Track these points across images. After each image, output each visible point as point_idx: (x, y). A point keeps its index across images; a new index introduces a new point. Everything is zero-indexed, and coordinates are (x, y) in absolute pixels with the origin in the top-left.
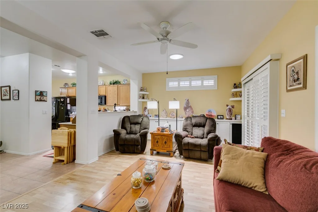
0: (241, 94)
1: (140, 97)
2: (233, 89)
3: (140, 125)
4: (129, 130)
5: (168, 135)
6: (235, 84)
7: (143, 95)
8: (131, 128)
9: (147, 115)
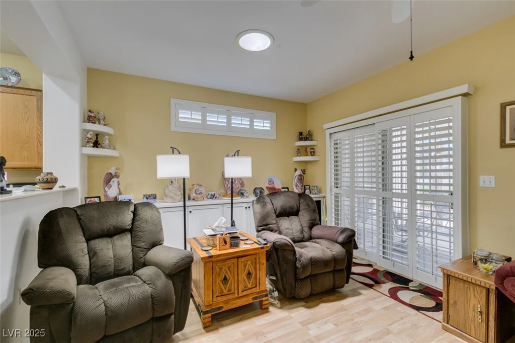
0: (312, 150)
1: (85, 142)
2: (297, 141)
3: (129, 236)
4: (88, 263)
5: (257, 251)
6: (301, 134)
7: (97, 135)
8: (92, 254)
9: (116, 198)
